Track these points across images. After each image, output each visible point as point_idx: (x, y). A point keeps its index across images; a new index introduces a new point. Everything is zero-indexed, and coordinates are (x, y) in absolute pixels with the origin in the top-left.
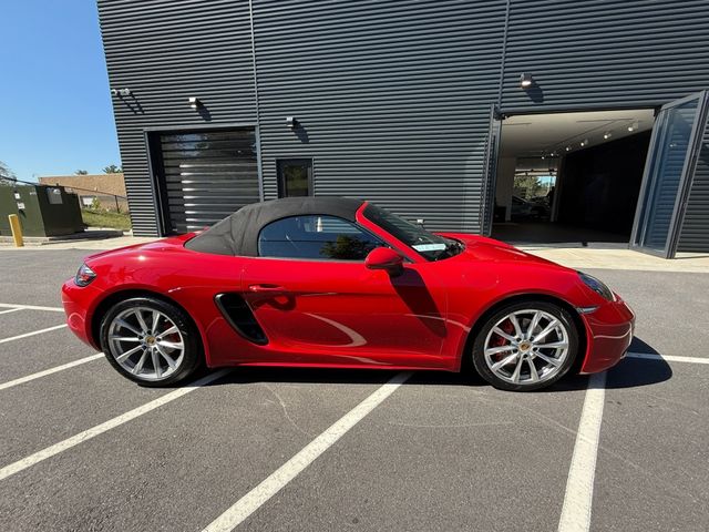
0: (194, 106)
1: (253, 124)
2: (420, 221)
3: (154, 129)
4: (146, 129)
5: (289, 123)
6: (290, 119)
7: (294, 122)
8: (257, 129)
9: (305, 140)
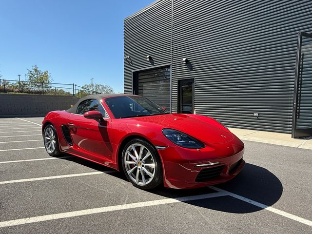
0: (148, 59)
1: (169, 64)
2: (256, 114)
3: (135, 71)
4: (133, 71)
5: (184, 61)
6: (184, 59)
7: (187, 61)
8: (171, 67)
9: (191, 69)
